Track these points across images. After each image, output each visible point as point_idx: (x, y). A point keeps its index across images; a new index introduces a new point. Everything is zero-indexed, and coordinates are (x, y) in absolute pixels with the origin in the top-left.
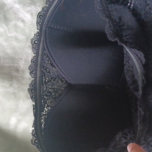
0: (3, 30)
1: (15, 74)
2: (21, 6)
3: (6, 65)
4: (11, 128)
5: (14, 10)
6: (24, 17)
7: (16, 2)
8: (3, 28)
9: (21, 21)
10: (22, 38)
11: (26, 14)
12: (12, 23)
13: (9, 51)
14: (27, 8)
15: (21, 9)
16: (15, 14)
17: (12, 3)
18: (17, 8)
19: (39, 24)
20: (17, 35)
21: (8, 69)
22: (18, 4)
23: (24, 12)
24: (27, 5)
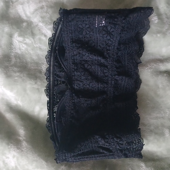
0: (30, 42)
1: (39, 75)
2: (44, 24)
3: (32, 68)
4: (36, 114)
5: (39, 28)
6: (46, 33)
7: (40, 21)
8: (31, 40)
9: (44, 36)
10: (45, 48)
11: (48, 30)
12: (37, 37)
13: (35, 58)
14: (49, 26)
15: (44, 27)
16: (40, 30)
17: (37, 22)
18: (41, 26)
19: (50, 45)
20: (40, 46)
21: (34, 71)
22: (42, 23)
23: (46, 29)
24: (48, 24)
